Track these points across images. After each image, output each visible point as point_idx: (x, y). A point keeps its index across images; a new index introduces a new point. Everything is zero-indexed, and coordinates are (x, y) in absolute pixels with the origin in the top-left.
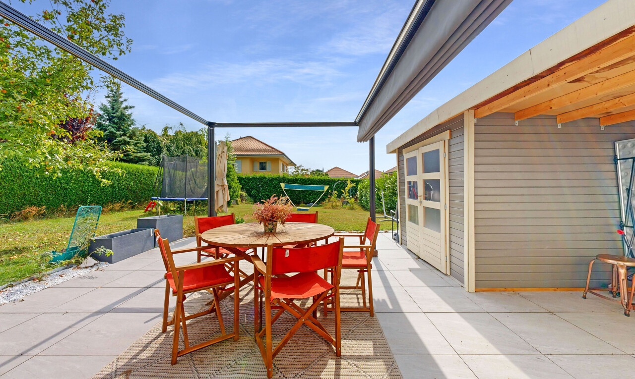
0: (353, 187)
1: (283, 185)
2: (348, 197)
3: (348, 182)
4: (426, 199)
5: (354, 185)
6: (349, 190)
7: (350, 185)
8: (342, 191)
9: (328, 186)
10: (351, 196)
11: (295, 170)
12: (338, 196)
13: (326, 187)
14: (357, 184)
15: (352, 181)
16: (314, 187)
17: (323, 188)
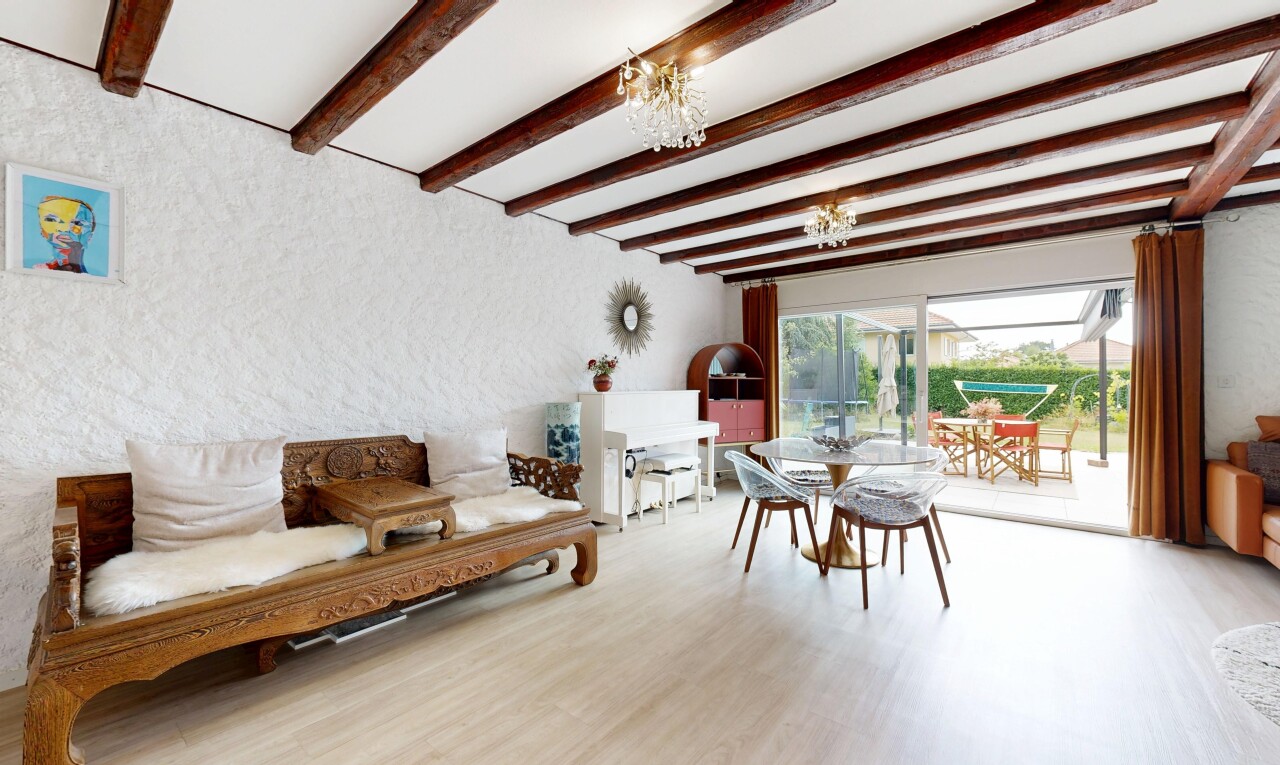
1: (961, 384)
2: (1111, 408)
3: (1113, 376)
6: (1115, 394)
7: (1117, 384)
9: (1056, 386)
10: (1119, 407)
11: (978, 353)
13: (1051, 388)
15: (1124, 375)
16: (1033, 388)
17: (1045, 390)
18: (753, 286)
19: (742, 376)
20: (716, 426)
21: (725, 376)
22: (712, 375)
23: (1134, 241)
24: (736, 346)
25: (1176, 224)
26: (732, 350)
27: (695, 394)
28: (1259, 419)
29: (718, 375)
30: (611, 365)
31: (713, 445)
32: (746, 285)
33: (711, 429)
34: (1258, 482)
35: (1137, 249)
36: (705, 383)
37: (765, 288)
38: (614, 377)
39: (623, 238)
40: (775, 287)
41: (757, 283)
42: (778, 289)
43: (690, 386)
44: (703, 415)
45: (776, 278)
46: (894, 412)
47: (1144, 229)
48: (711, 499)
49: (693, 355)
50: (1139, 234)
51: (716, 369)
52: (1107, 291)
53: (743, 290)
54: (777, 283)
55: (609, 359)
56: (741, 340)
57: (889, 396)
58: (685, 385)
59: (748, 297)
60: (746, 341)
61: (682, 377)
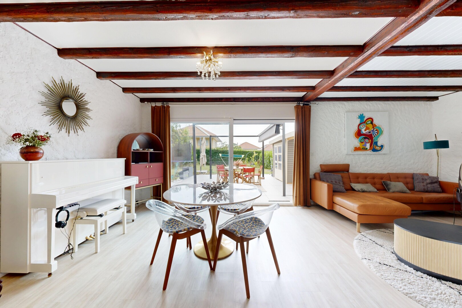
0: (256, 156)
1: (220, 155)
2: (254, 161)
3: (254, 153)
4: (279, 161)
5: (257, 154)
6: (254, 157)
7: (255, 154)
8: (251, 157)
9: (244, 155)
10: (256, 161)
11: (222, 145)
12: (248, 160)
13: (243, 156)
14: (259, 154)
15: (256, 152)
16: (236, 156)
17: (241, 156)
18: (157, 105)
19: (152, 150)
20: (137, 178)
21: (141, 150)
22: (134, 150)
23: (295, 107)
24: (147, 134)
25: (305, 103)
26: (145, 137)
27: (122, 161)
28: (321, 165)
29: (137, 150)
30: (44, 139)
31: (135, 189)
32: (154, 104)
33: (133, 181)
34: (332, 186)
35: (296, 109)
36: (129, 154)
37: (163, 107)
38: (45, 148)
39: (61, 47)
40: (169, 107)
41: (159, 104)
42: (170, 108)
43: (119, 155)
44: (128, 172)
45: (169, 103)
46: (205, 165)
47: (298, 103)
48: (133, 221)
49: (121, 138)
50: (296, 105)
51: (136, 146)
52: (277, 125)
53: (152, 106)
54: (170, 105)
55: (41, 133)
56: (150, 131)
57: (203, 159)
58: (116, 155)
59: (154, 110)
60: (153, 132)
61: (114, 150)
